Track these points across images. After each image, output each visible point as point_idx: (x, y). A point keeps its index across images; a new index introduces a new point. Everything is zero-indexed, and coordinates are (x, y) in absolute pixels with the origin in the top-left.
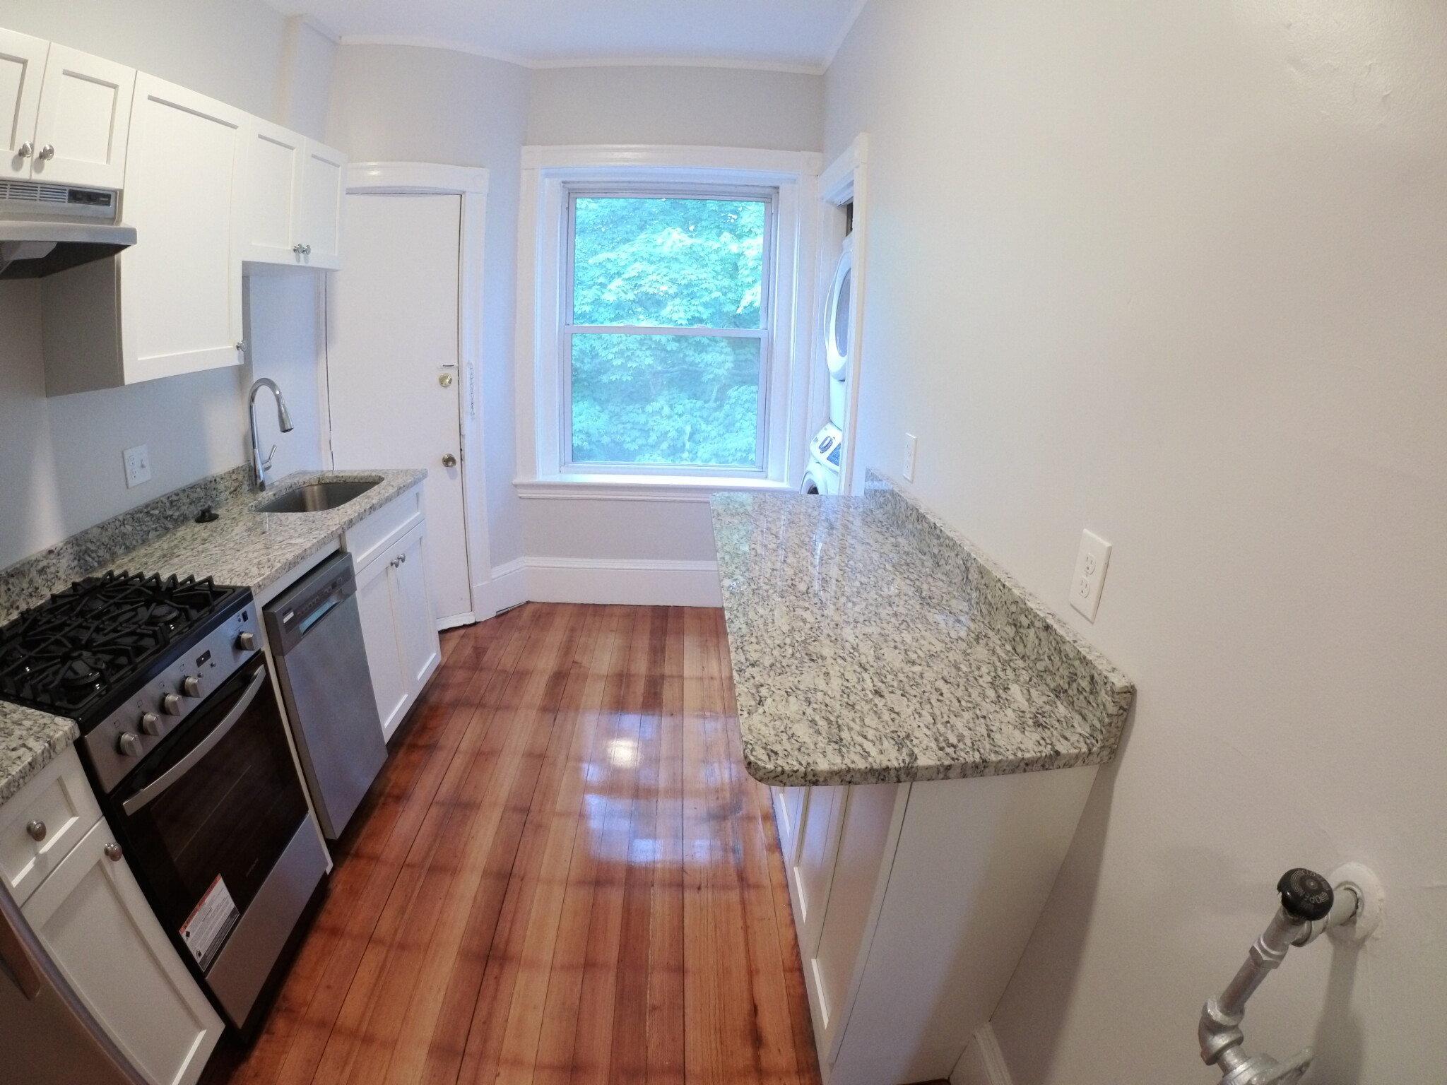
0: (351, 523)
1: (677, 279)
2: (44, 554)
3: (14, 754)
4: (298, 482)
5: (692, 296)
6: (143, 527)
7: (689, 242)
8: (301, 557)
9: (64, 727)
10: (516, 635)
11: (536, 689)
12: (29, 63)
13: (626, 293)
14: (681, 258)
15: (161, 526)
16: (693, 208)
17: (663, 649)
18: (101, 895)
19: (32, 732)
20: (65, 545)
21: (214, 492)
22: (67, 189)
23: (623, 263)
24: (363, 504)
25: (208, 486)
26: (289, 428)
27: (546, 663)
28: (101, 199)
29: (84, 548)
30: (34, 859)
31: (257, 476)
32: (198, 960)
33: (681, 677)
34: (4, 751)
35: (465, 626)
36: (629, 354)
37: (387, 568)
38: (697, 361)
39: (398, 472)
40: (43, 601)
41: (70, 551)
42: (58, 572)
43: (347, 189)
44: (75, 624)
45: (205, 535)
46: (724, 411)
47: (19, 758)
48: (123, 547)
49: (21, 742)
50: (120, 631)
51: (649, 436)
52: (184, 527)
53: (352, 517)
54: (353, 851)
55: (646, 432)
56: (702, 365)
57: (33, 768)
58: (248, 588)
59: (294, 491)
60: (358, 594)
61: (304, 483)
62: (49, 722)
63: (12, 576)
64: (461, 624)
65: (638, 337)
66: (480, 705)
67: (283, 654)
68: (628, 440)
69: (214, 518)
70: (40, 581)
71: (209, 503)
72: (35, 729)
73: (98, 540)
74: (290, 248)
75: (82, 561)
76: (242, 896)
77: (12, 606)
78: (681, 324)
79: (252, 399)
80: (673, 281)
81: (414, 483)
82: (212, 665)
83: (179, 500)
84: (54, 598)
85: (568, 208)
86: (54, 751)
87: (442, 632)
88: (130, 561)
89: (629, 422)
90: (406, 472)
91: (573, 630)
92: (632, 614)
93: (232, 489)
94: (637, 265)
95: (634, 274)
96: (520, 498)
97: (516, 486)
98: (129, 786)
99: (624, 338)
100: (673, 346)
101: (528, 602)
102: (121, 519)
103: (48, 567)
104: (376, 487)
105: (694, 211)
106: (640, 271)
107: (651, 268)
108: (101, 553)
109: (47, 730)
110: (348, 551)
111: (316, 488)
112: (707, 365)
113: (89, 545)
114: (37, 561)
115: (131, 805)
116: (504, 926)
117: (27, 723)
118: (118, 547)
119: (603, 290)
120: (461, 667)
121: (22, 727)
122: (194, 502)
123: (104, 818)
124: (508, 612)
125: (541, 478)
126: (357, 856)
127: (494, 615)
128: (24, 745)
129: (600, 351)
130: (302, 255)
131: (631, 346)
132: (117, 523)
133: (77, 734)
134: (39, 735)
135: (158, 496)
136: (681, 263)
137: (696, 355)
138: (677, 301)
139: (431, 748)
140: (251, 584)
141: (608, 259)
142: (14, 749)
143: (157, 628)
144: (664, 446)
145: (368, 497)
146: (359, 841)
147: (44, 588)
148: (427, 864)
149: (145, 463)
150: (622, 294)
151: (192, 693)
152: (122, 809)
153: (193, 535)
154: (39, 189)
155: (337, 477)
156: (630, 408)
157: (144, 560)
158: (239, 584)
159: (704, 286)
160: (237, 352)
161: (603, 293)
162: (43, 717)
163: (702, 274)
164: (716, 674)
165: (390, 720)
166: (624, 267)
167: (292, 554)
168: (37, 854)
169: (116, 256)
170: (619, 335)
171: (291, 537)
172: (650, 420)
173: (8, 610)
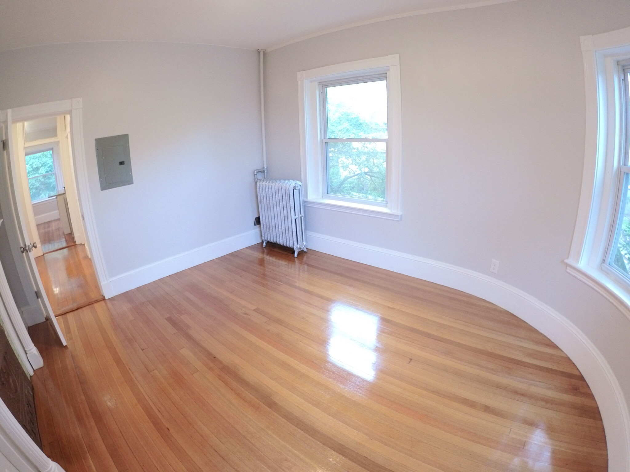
5: (45, 166)
65: (35, 180)
78: (44, 174)
100: (43, 180)
163: (47, 159)
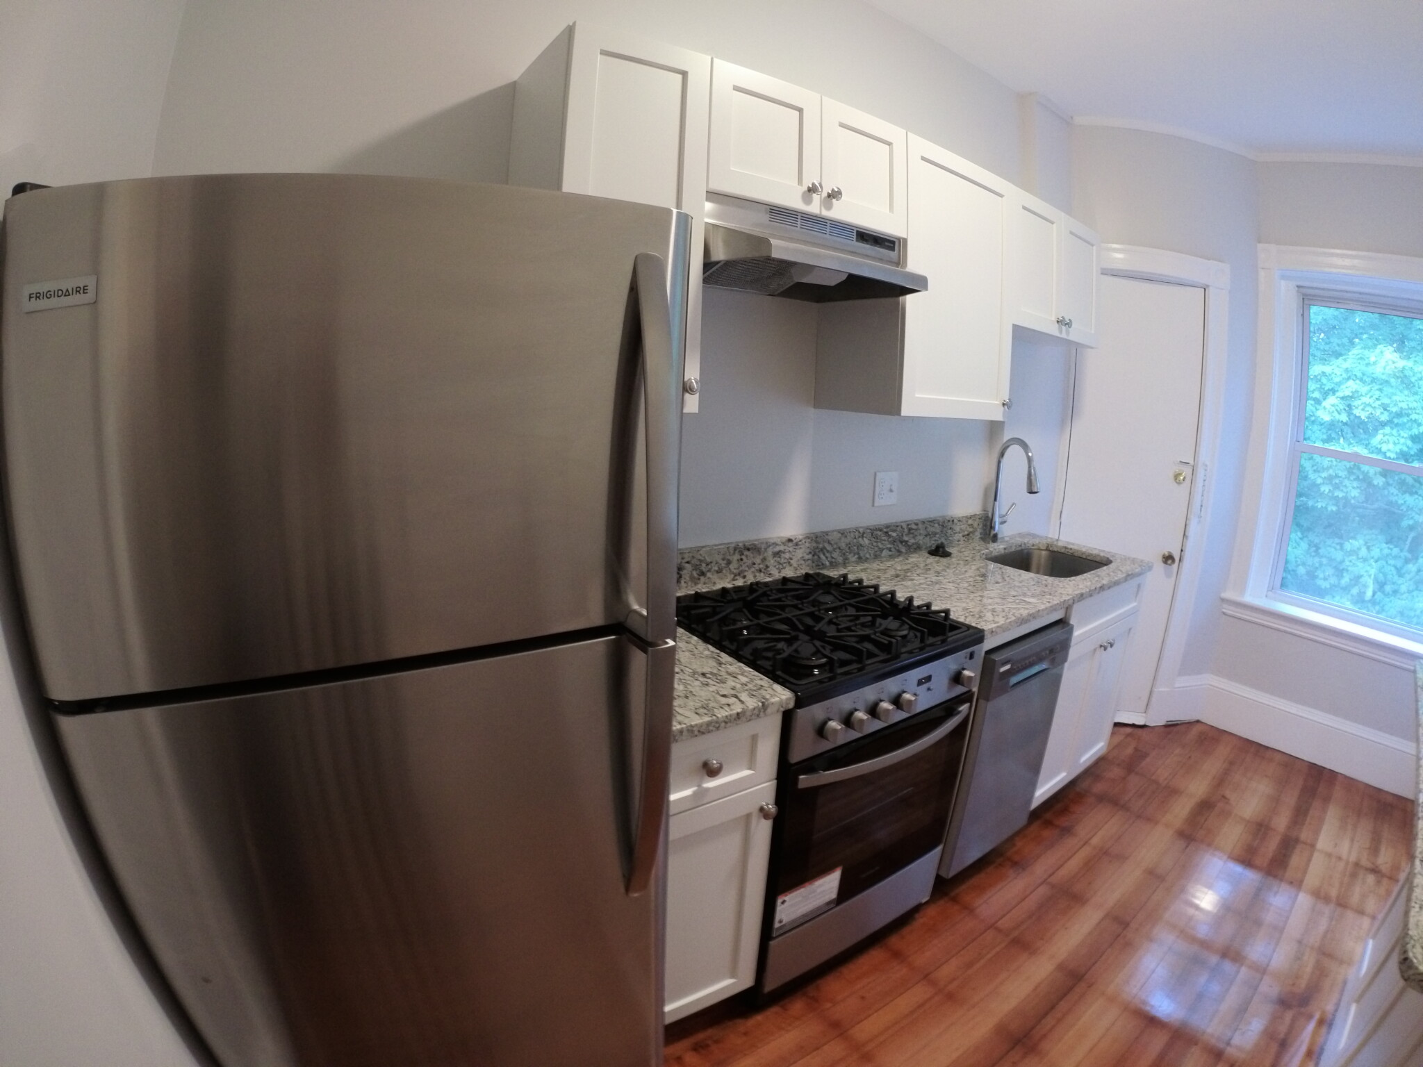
0: (1082, 597)
1: (1388, 405)
2: (784, 540)
3: (724, 700)
4: (1028, 543)
5: (1402, 426)
6: (879, 544)
7: (1402, 363)
8: (1033, 616)
9: (781, 695)
10: (1177, 751)
11: (1181, 810)
12: (804, 112)
13: (1339, 414)
14: (1392, 380)
15: (895, 548)
16: (1401, 325)
17: (1307, 811)
18: (733, 841)
19: (746, 688)
20: (805, 538)
21: (949, 531)
22: (855, 229)
23: (1337, 380)
24: (1094, 582)
25: (945, 524)
26: (1036, 491)
27: (1197, 787)
28: (886, 244)
29: (821, 546)
30: (695, 788)
31: (992, 527)
32: (777, 925)
33: (1313, 846)
34: (713, 694)
35: (1133, 726)
36: (1337, 481)
37: (1095, 650)
38: (1401, 502)
39: (1126, 559)
40: (771, 579)
41: (807, 545)
42: (791, 559)
43: (1102, 269)
44: (807, 610)
45: (939, 569)
46: (1417, 565)
47: (729, 705)
48: (856, 556)
49: (733, 692)
50: (853, 631)
51: (1342, 576)
52: (917, 555)
53: (1084, 591)
54: (952, 894)
55: (1340, 572)
56: (1404, 508)
57: (739, 718)
58: (982, 631)
59: (1022, 550)
60: (1066, 665)
61: (1033, 545)
62: (766, 685)
63: (748, 549)
64: (1130, 722)
65: (1348, 465)
66: (1124, 807)
67: (987, 700)
68: (1321, 576)
69: (947, 555)
70: (772, 561)
71: (943, 540)
72: (750, 686)
73: (836, 544)
74: (1054, 319)
75: (816, 557)
76: (847, 891)
77: (739, 574)
78: (1390, 458)
79: (1002, 455)
80: (1385, 408)
81: (1139, 574)
82: (929, 689)
83: (916, 530)
84: (785, 580)
85: (1303, 315)
86: (764, 712)
87: (1117, 725)
88: (862, 570)
89: (1325, 557)
90: (1133, 561)
91: (1231, 763)
92: (1290, 763)
93: (966, 533)
94: (1351, 383)
95: (1348, 393)
96: (1224, 613)
97: (1223, 600)
98: (810, 765)
99: (1335, 463)
100: (1379, 481)
101: (1198, 721)
102: (861, 532)
103: (784, 553)
104: (1105, 568)
105: (1402, 328)
106: (1354, 390)
107: (1364, 389)
108: (835, 555)
109: (763, 692)
110: (1071, 622)
111: (1044, 552)
112: (1410, 508)
113: (826, 545)
114: (775, 544)
115: (805, 781)
116: (1049, 1021)
117: (743, 679)
118: (852, 554)
119: (1318, 407)
120: (1119, 765)
121: (737, 681)
122: (929, 534)
123: (775, 782)
124: (1177, 725)
125: (1248, 599)
126: (955, 900)
127: (1162, 723)
128: (736, 697)
129: (1310, 473)
130: (1064, 328)
131: (1341, 474)
132: (857, 534)
133: (791, 705)
134: (754, 693)
135: (899, 520)
136: (1392, 387)
137: (1400, 495)
138: (1387, 430)
139: (1067, 831)
140: (985, 628)
141: (1323, 372)
142: (724, 696)
143: (894, 641)
144: (1355, 591)
145: (1098, 576)
146: (964, 887)
147: (775, 569)
148: (1016, 933)
149: (894, 488)
150: (1336, 414)
151: (905, 708)
152: (796, 780)
153: (926, 565)
154: (828, 225)
155: (1066, 548)
156: (1329, 542)
157: (877, 574)
158: (973, 625)
159: (1413, 417)
160: (1002, 408)
161: (1317, 410)
162: (761, 679)
163: (1412, 402)
164: (1344, 856)
165: (1043, 791)
166: (1339, 384)
167: (1026, 612)
168: (699, 786)
169: (901, 298)
170: (1329, 459)
171: (1025, 595)
172: (1347, 560)
173: (736, 576)
